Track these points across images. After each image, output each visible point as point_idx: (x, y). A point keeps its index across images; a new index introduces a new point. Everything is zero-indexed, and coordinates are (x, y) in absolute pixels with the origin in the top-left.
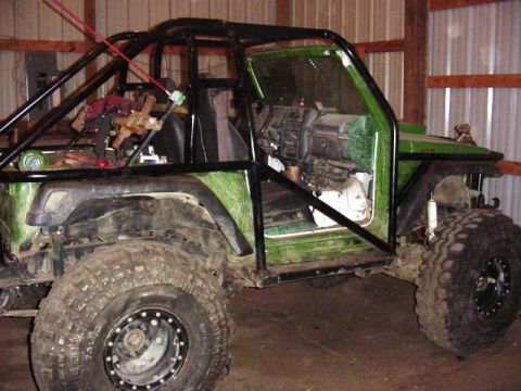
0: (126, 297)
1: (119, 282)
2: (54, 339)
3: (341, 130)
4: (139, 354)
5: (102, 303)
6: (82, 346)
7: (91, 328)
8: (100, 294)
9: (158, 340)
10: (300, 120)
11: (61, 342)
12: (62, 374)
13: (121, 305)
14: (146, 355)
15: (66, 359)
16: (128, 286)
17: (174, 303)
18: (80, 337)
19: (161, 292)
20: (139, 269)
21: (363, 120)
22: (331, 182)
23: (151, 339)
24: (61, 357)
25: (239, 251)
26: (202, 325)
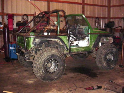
0: (44, 62)
1: (42, 60)
2: (38, 73)
3: (83, 29)
4: (51, 66)
5: (41, 64)
6: (42, 72)
7: (42, 69)
8: (40, 63)
9: (53, 62)
10: (75, 27)
11: (39, 73)
12: (42, 77)
13: (44, 63)
14: (52, 66)
15: (41, 75)
16: (43, 60)
17: (51, 57)
18: (41, 71)
19: (48, 57)
20: (43, 56)
21: (87, 27)
22: (81, 39)
23: (51, 63)
24: (40, 75)
25: (66, 49)
26: (58, 57)
